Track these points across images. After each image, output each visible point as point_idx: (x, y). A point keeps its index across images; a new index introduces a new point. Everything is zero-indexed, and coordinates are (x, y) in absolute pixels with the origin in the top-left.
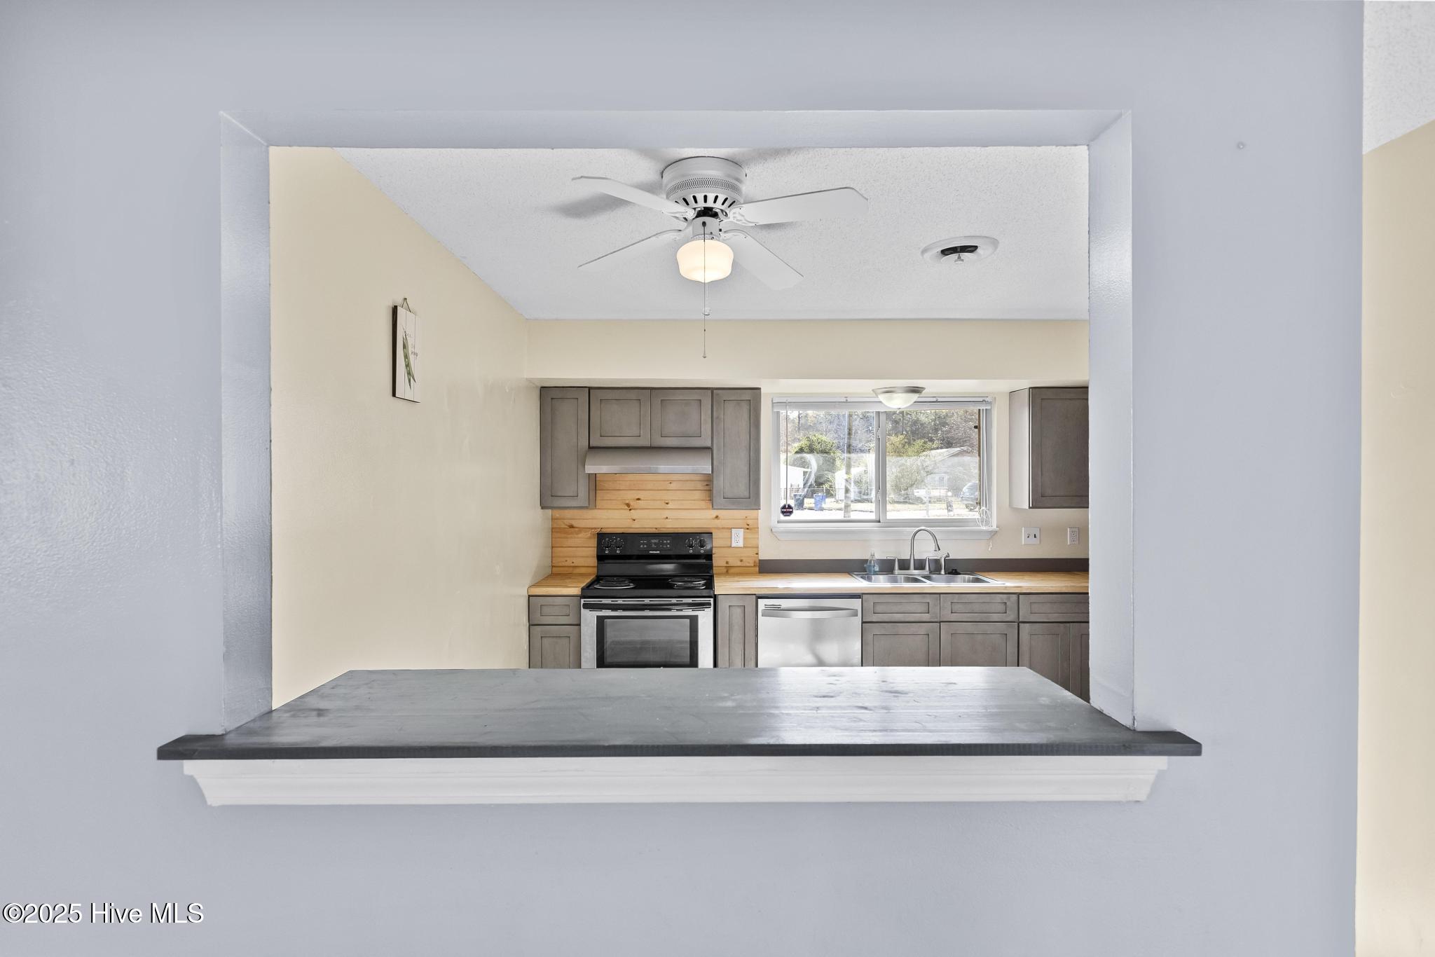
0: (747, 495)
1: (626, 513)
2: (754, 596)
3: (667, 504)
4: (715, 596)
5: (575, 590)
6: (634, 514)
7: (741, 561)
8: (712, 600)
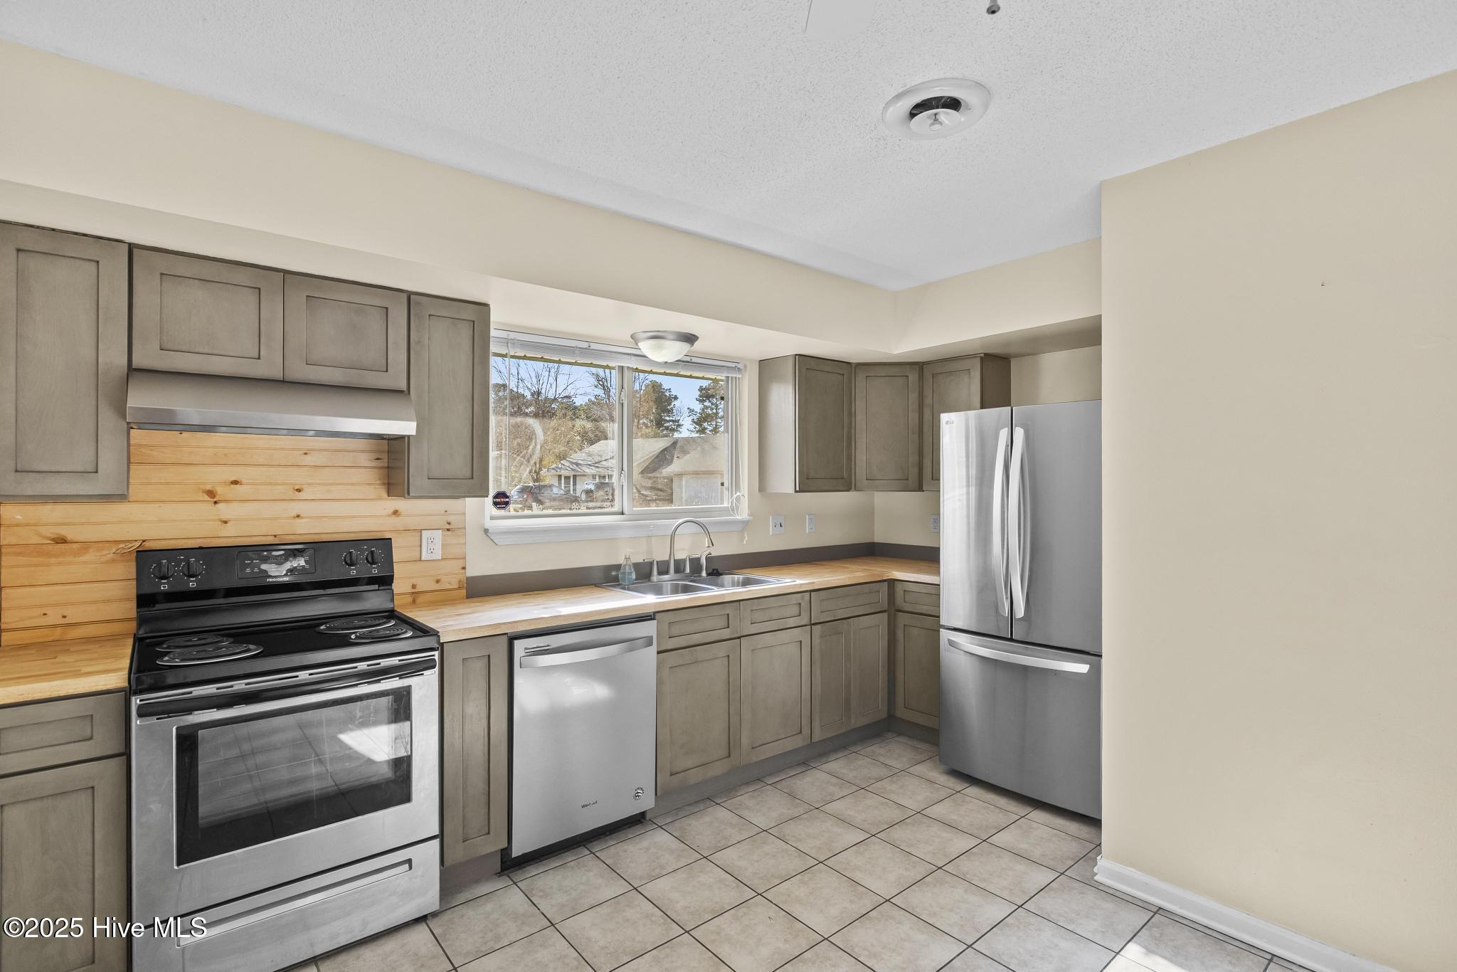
0: (468, 474)
1: (205, 509)
2: (505, 637)
3: (299, 490)
4: (442, 645)
5: (116, 678)
6: (224, 510)
7: (438, 581)
8: (436, 654)
